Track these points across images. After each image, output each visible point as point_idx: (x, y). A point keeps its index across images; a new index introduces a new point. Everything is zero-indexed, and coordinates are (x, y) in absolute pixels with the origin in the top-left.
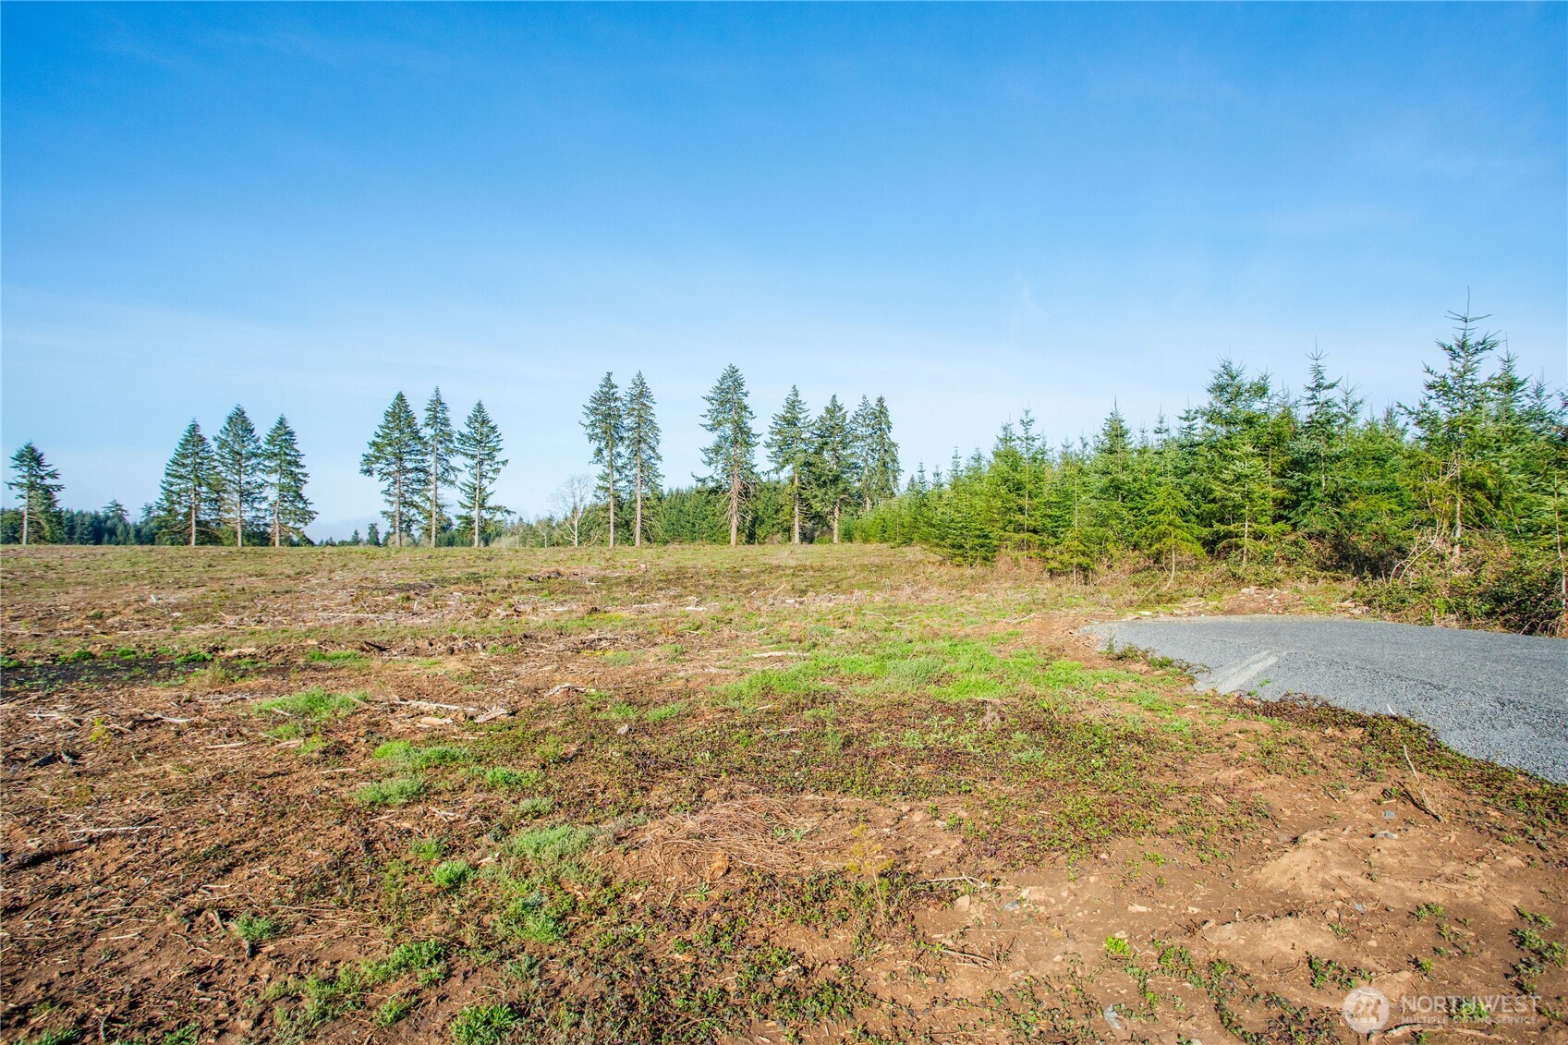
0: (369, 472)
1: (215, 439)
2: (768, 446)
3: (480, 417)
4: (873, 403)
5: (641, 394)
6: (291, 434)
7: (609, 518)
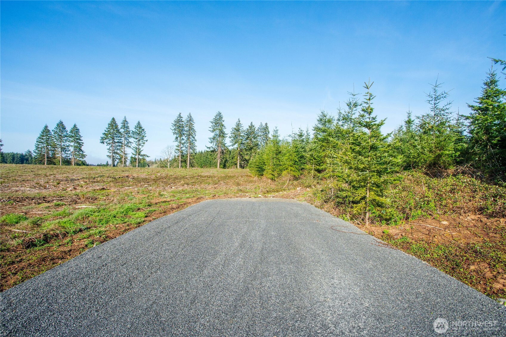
0: (103, 142)
1: (53, 131)
2: (230, 137)
3: (139, 126)
4: (264, 125)
5: (190, 120)
6: (78, 130)
7: (179, 159)
